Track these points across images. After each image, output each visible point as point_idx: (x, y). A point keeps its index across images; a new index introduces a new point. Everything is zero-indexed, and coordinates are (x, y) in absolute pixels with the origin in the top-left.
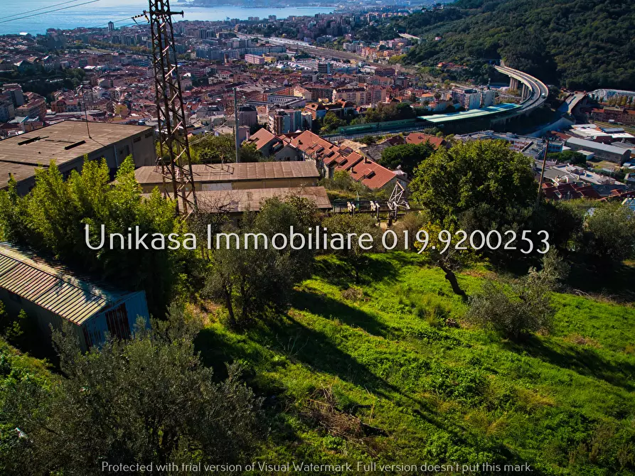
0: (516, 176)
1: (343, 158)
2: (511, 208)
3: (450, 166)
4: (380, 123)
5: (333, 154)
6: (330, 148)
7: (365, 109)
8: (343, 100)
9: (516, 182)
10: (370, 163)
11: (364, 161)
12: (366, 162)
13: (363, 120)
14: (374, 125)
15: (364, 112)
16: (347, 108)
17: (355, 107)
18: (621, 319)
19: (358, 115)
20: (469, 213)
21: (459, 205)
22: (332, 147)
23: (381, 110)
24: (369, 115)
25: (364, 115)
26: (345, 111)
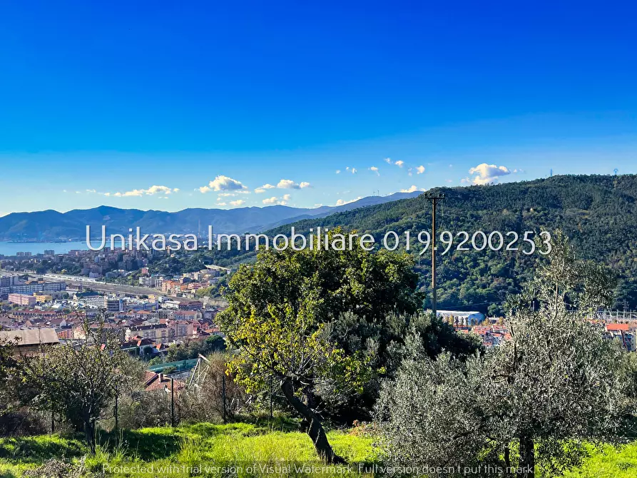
4: (187, 361)
7: (168, 347)
8: (138, 337)
13: (165, 359)
14: (180, 364)
15: (166, 349)
16: (144, 346)
17: (154, 345)
19: (158, 354)
23: (187, 345)
24: (172, 352)
25: (166, 353)
26: (142, 350)
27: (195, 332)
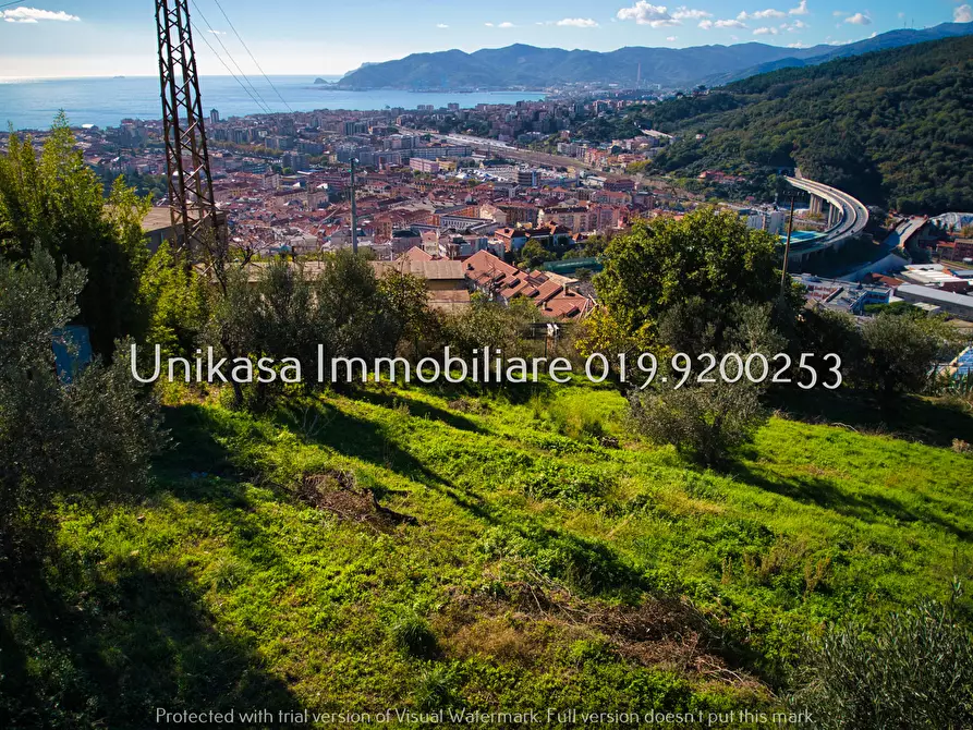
0: (748, 257)
1: (531, 289)
2: (738, 304)
3: (649, 246)
5: (518, 282)
6: (514, 275)
7: (586, 237)
8: (553, 223)
9: (748, 266)
10: (572, 295)
11: (564, 292)
12: (567, 294)
13: (583, 252)
15: (584, 241)
16: (559, 235)
17: (570, 234)
18: (897, 456)
19: (574, 246)
20: (675, 310)
21: (660, 302)
22: (517, 272)
24: (591, 245)
25: (583, 246)
26: (555, 239)
27: (620, 222)
